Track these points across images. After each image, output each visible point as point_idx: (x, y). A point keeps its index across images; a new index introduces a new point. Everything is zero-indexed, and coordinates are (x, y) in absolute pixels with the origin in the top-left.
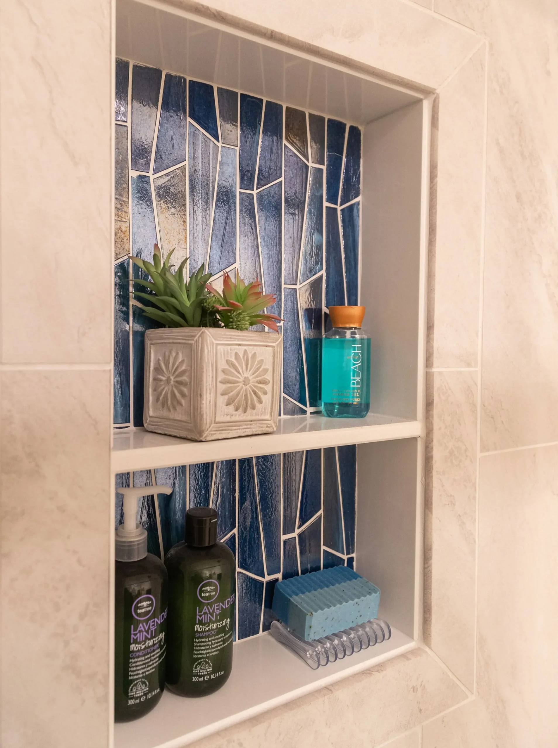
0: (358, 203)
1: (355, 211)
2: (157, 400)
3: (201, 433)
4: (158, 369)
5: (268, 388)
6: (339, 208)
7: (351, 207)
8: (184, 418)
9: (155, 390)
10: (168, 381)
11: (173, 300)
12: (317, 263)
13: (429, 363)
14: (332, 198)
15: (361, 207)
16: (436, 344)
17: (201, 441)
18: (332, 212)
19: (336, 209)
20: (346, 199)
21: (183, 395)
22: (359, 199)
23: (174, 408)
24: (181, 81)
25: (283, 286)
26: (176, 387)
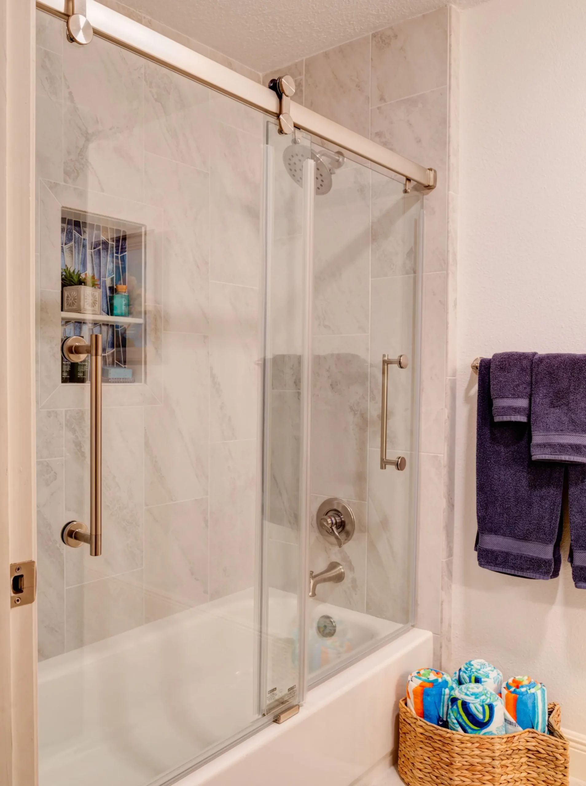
0: (126, 255)
1: (125, 257)
2: (68, 305)
3: (81, 311)
4: (68, 297)
5: (97, 303)
6: (119, 256)
7: (124, 256)
8: (76, 308)
9: (67, 302)
10: (71, 299)
11: (71, 279)
12: (112, 272)
13: (145, 302)
14: (117, 253)
15: (127, 255)
16: (147, 296)
17: (80, 313)
18: (117, 257)
19: (118, 256)
20: (122, 252)
21: (75, 302)
22: (126, 253)
23: (73, 306)
24: (71, 220)
25: (102, 279)
26: (74, 300)
